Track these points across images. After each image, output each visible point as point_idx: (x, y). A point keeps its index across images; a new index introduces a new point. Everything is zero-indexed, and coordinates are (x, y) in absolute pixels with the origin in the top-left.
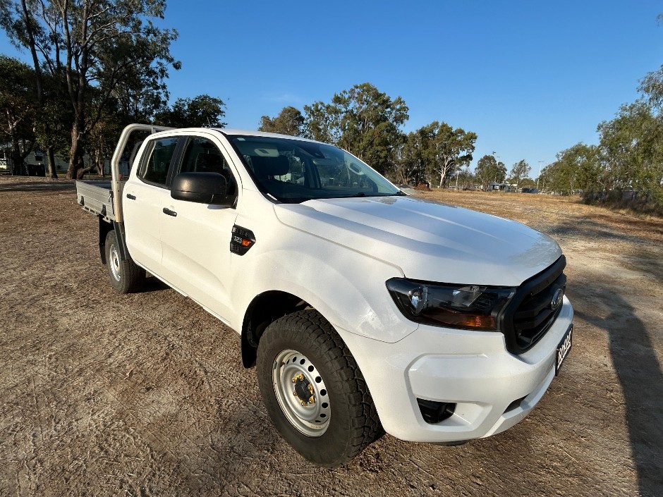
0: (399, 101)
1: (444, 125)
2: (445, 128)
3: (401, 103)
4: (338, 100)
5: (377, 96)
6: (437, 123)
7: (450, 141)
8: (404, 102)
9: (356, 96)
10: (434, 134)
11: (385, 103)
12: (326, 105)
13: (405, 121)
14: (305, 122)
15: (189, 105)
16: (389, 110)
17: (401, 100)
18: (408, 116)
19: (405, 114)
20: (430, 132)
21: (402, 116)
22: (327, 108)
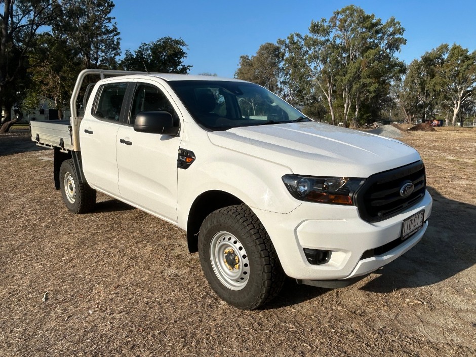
0: (392, 22)
1: (455, 48)
2: (458, 51)
3: (394, 24)
4: (315, 29)
5: (364, 19)
6: (446, 46)
7: (464, 67)
8: (399, 23)
9: (338, 23)
10: (443, 60)
11: (374, 27)
12: (303, 36)
13: (402, 46)
16: (380, 35)
17: (396, 21)
18: (406, 40)
19: (401, 37)
20: (437, 58)
21: (397, 40)
22: (305, 39)
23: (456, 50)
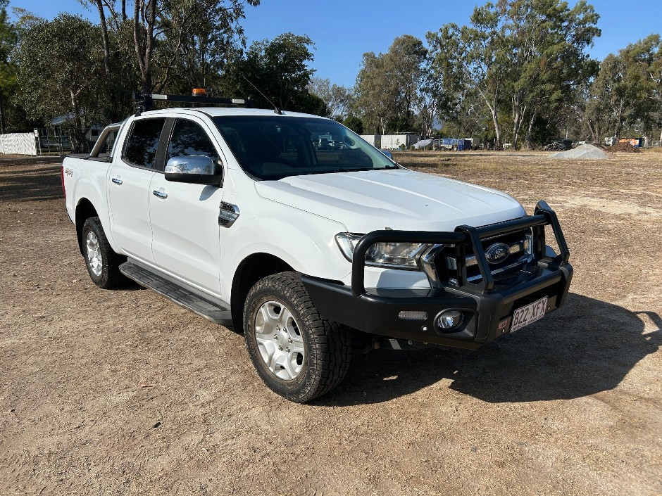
3: (586, 9)
4: (479, 18)
6: (657, 38)
8: (592, 8)
9: (509, 8)
14: (428, 56)
15: (267, 49)
16: (566, 24)
17: (587, 5)
18: (600, 30)
19: (594, 26)
20: (643, 54)
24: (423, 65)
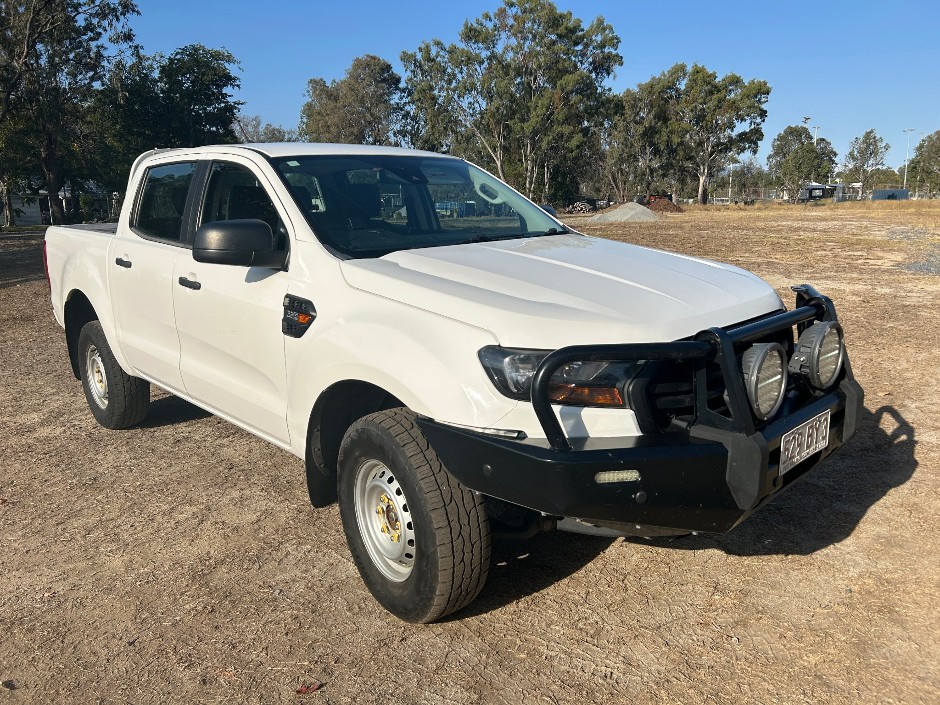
0: (601, 26)
1: (697, 71)
2: (701, 77)
3: (604, 29)
4: (472, 34)
5: (555, 21)
6: (682, 68)
7: (712, 104)
8: (611, 29)
9: (510, 21)
10: (677, 90)
11: (571, 34)
12: (447, 45)
13: (616, 68)
14: (402, 85)
15: (162, 68)
16: (580, 47)
17: (605, 24)
18: (622, 57)
19: (614, 52)
20: (670, 88)
21: (609, 58)
22: (450, 52)
23: (700, 75)
24: (395, 99)
